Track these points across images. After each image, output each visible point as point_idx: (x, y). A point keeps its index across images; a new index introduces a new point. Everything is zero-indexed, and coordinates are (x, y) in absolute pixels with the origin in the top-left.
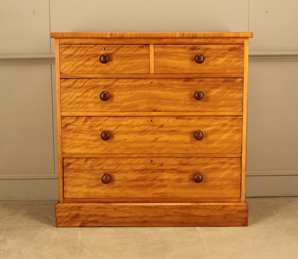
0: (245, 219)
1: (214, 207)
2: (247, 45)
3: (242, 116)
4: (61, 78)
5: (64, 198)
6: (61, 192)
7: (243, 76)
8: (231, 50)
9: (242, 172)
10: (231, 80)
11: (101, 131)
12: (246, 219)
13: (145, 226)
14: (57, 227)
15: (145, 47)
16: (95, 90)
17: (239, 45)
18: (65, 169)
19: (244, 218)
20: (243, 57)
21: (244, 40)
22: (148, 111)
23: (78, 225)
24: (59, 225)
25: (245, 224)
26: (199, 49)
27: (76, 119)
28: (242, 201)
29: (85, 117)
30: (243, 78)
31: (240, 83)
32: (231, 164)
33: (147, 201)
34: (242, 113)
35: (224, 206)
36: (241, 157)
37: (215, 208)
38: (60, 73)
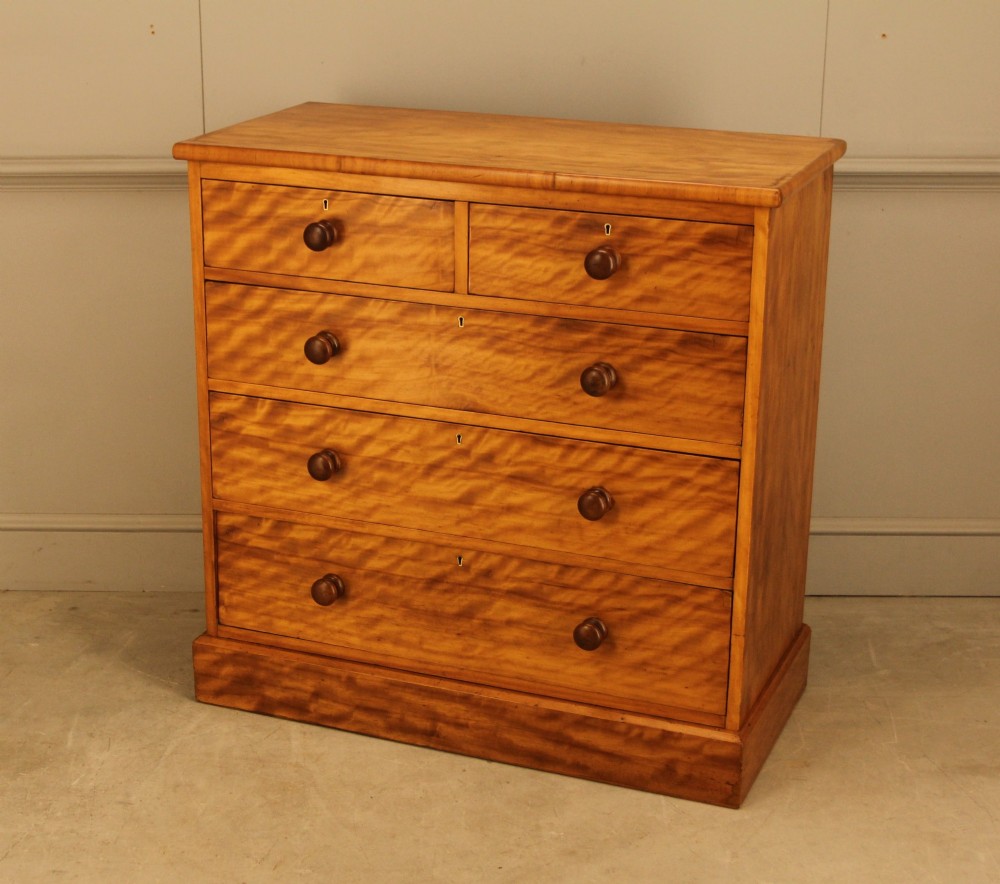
0: (729, 787)
1: (636, 732)
2: (764, 230)
3: (740, 461)
4: (206, 281)
5: (219, 623)
6: (212, 604)
7: (747, 331)
8: (711, 241)
9: (733, 637)
10: (706, 340)
11: (316, 447)
12: (736, 786)
13: (432, 745)
14: (199, 701)
15: (442, 209)
16: (299, 324)
17: (736, 227)
18: (223, 541)
19: (728, 783)
20: (749, 270)
21: (753, 214)
22: (450, 406)
23: (251, 707)
24: (202, 698)
25: (732, 799)
26: (608, 227)
27: (247, 403)
28: (729, 725)
29: (269, 401)
30: (747, 337)
31: (736, 352)
32: (699, 607)
33: (444, 673)
34: (740, 452)
35: (666, 735)
36: (732, 592)
37: (640, 735)
38: (205, 265)
